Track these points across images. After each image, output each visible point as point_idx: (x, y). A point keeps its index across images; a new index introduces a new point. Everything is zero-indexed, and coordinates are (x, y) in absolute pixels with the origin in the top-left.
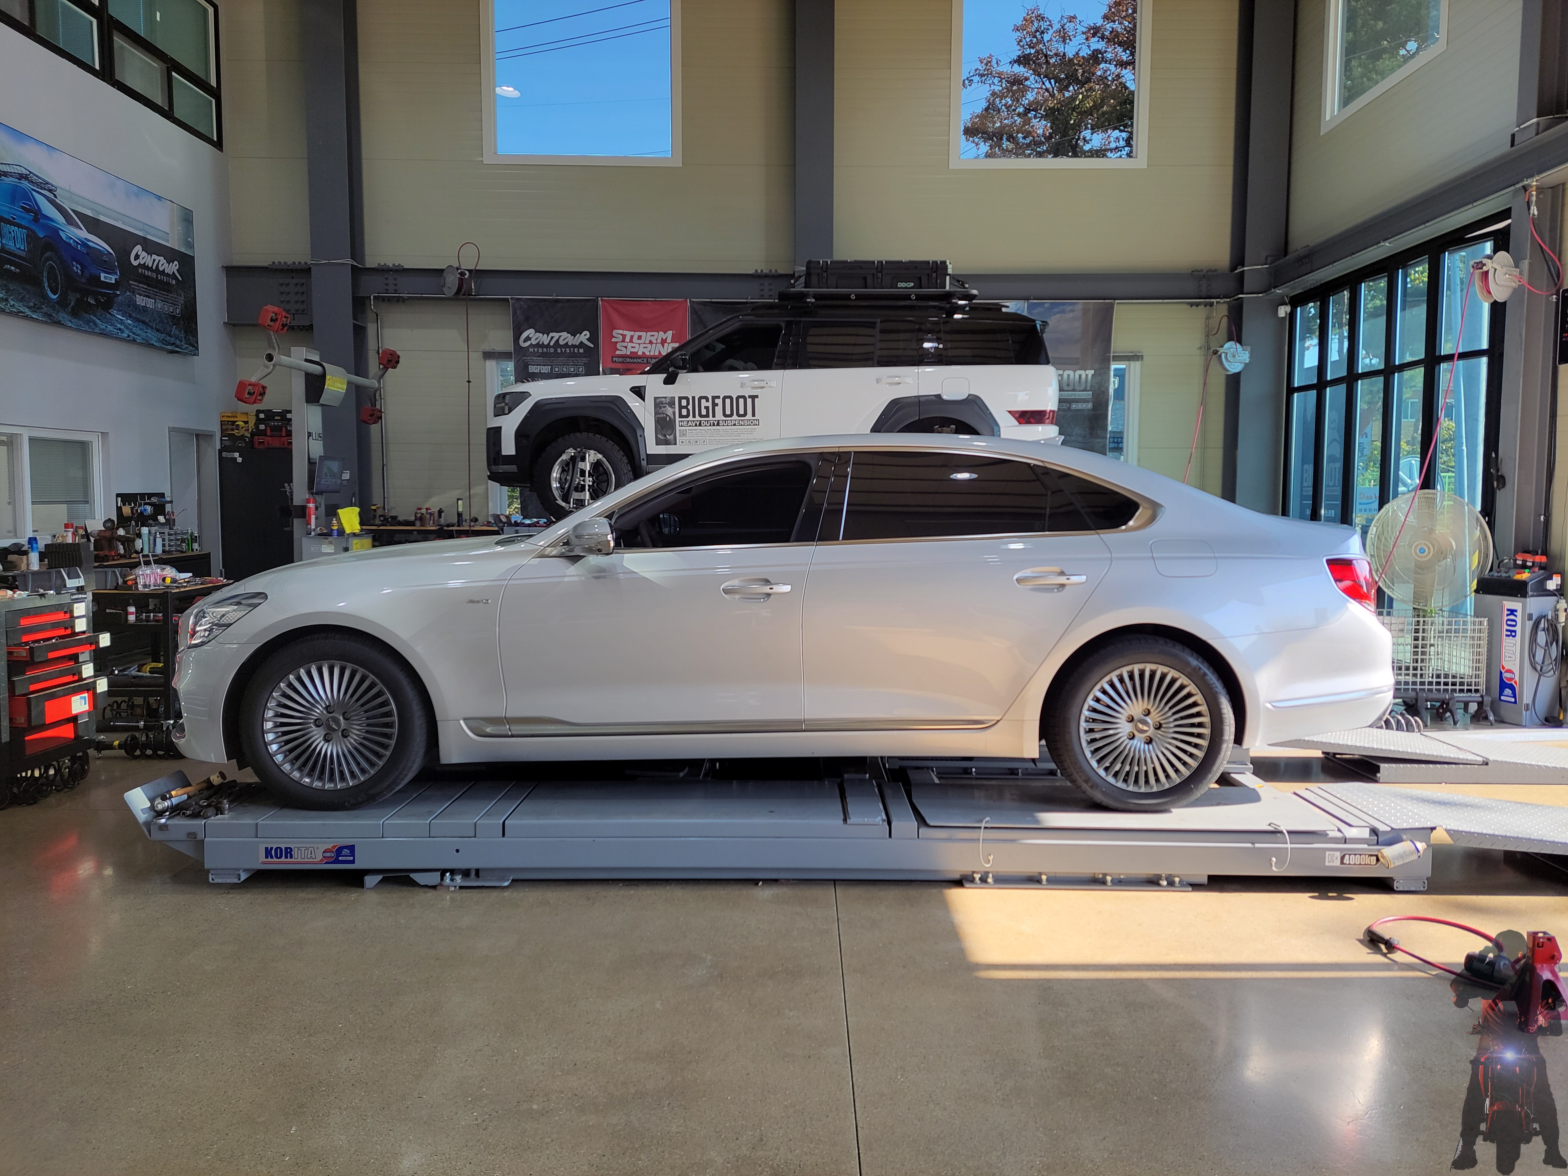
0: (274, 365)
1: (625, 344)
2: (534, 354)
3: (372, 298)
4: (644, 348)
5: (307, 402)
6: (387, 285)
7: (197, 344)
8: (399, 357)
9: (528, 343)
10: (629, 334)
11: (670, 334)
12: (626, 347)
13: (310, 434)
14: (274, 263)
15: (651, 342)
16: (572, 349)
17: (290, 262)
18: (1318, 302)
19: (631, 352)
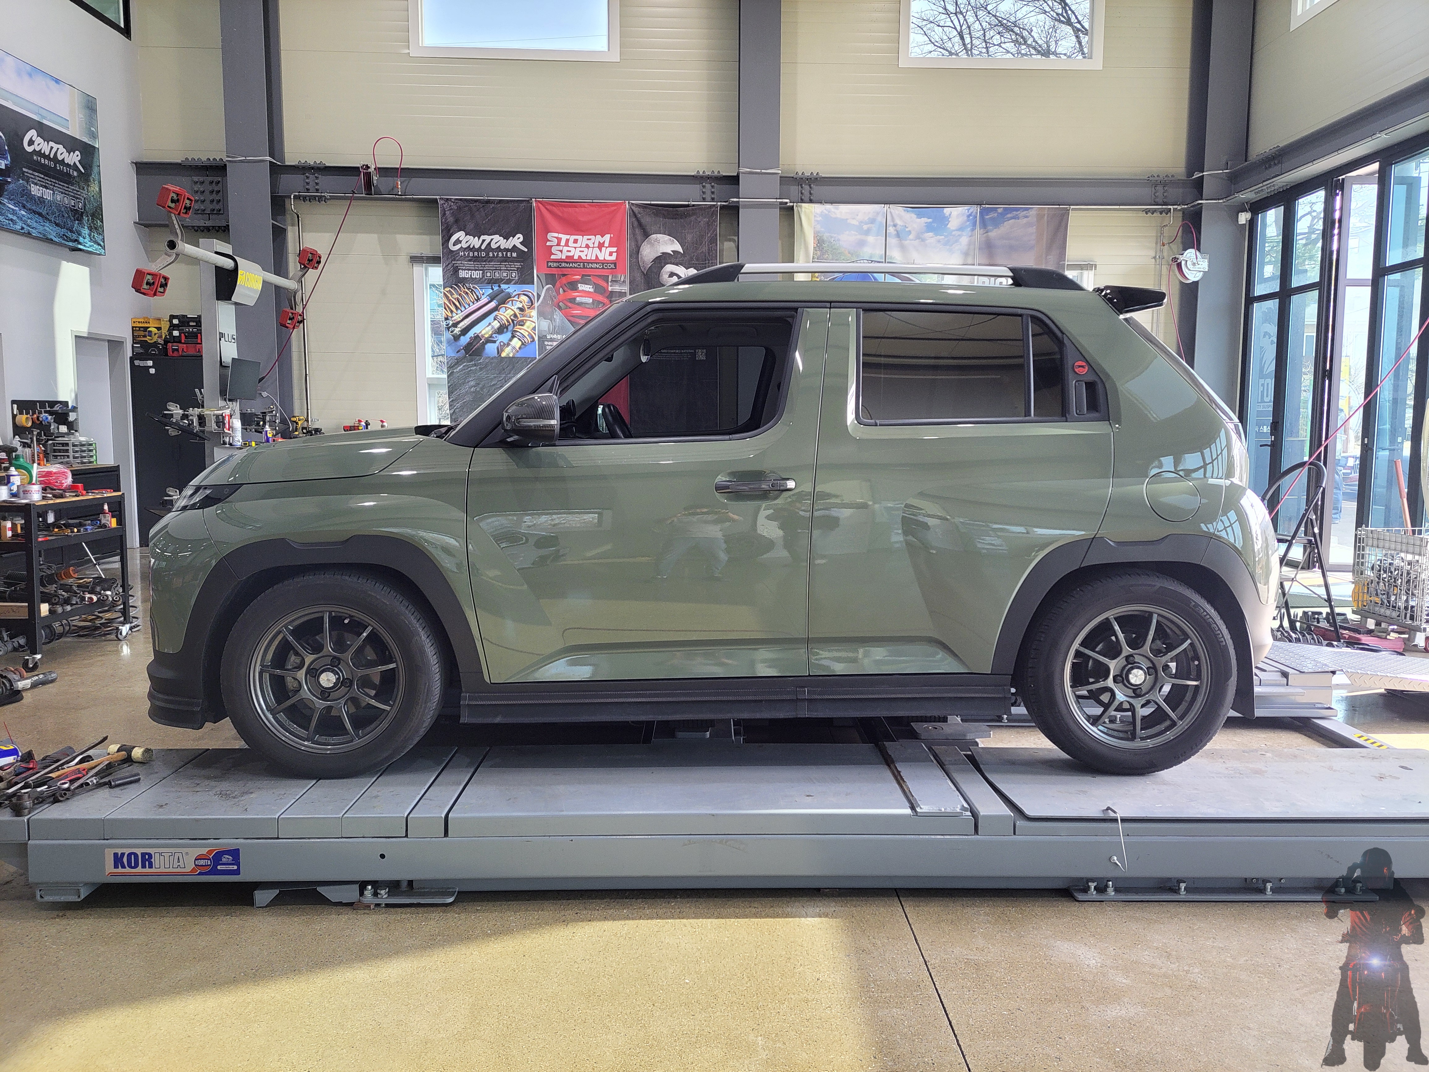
0: (177, 255)
1: (560, 248)
2: (464, 258)
3: (292, 197)
4: (580, 251)
5: (218, 299)
6: (308, 184)
7: (104, 242)
8: (320, 257)
9: (458, 247)
10: (564, 237)
11: (607, 237)
12: (561, 251)
13: (222, 335)
14: (187, 159)
15: (587, 246)
16: (505, 253)
17: (204, 159)
18: (1283, 207)
19: (567, 256)
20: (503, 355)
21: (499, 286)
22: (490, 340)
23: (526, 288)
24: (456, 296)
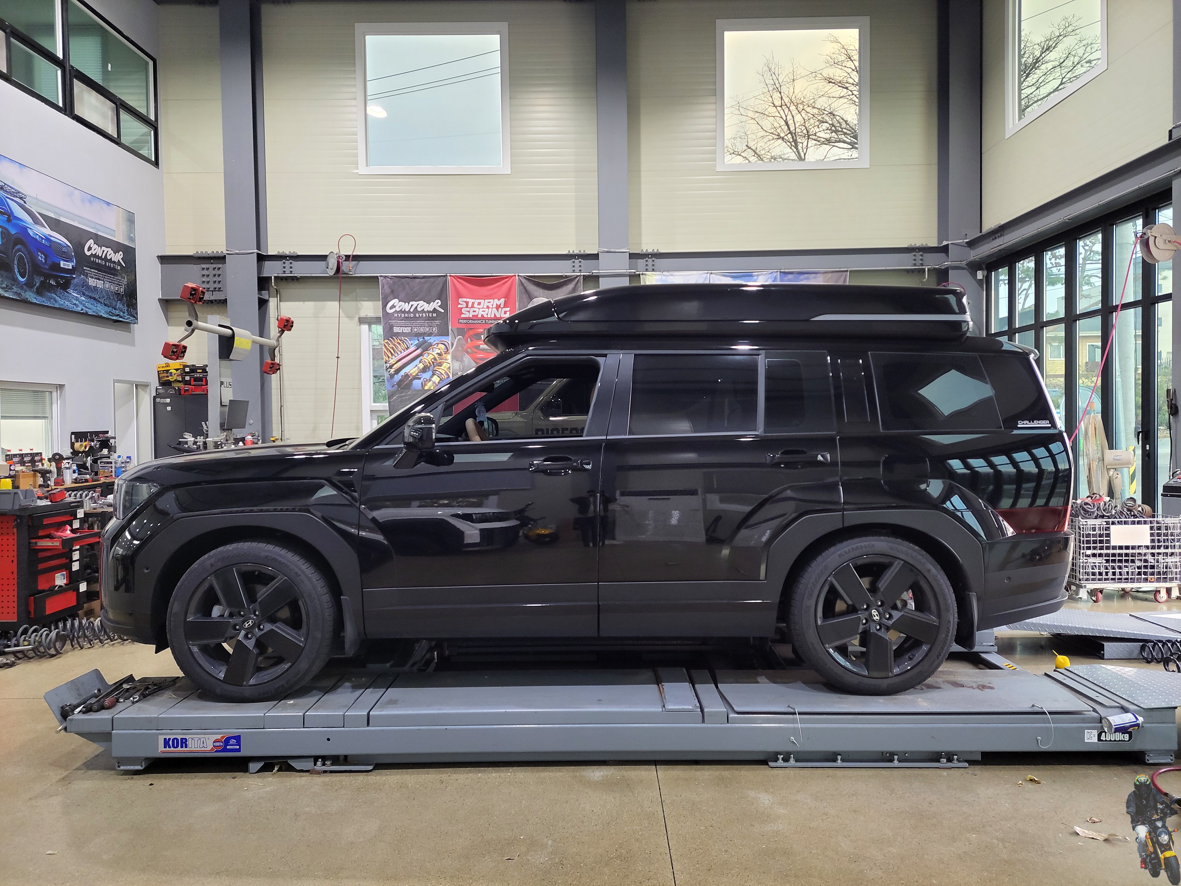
0: (193, 330)
1: (468, 309)
2: (397, 318)
3: (273, 277)
4: (484, 311)
5: (220, 358)
6: (284, 267)
7: (137, 315)
8: (293, 323)
9: (393, 310)
10: (471, 301)
11: (503, 300)
12: (469, 312)
13: (222, 383)
14: (197, 252)
15: (488, 307)
16: (427, 314)
17: (209, 252)
18: (1007, 267)
19: (473, 315)
20: (426, 388)
21: (424, 338)
22: (416, 378)
23: (443, 338)
24: (391, 346)
